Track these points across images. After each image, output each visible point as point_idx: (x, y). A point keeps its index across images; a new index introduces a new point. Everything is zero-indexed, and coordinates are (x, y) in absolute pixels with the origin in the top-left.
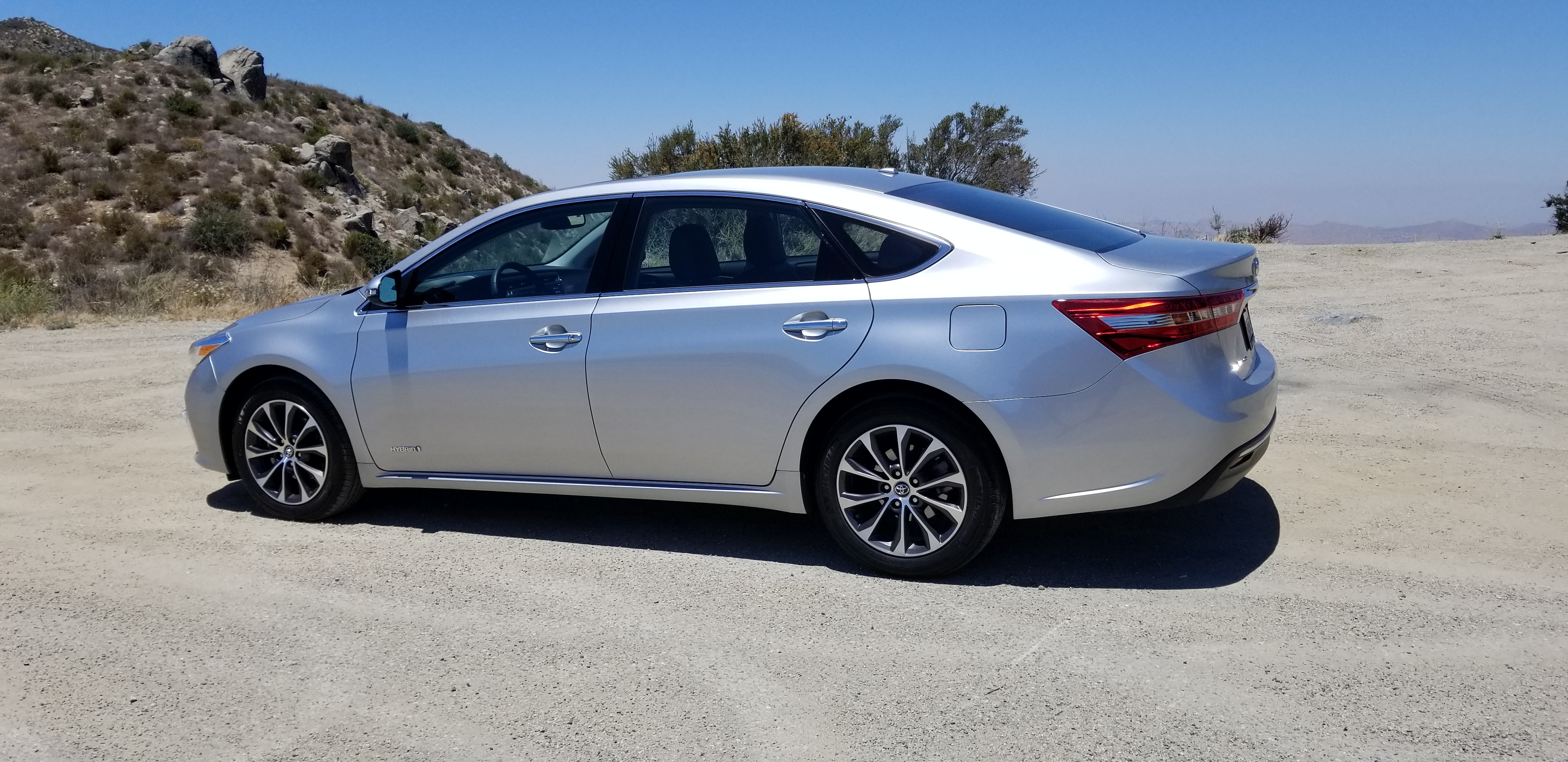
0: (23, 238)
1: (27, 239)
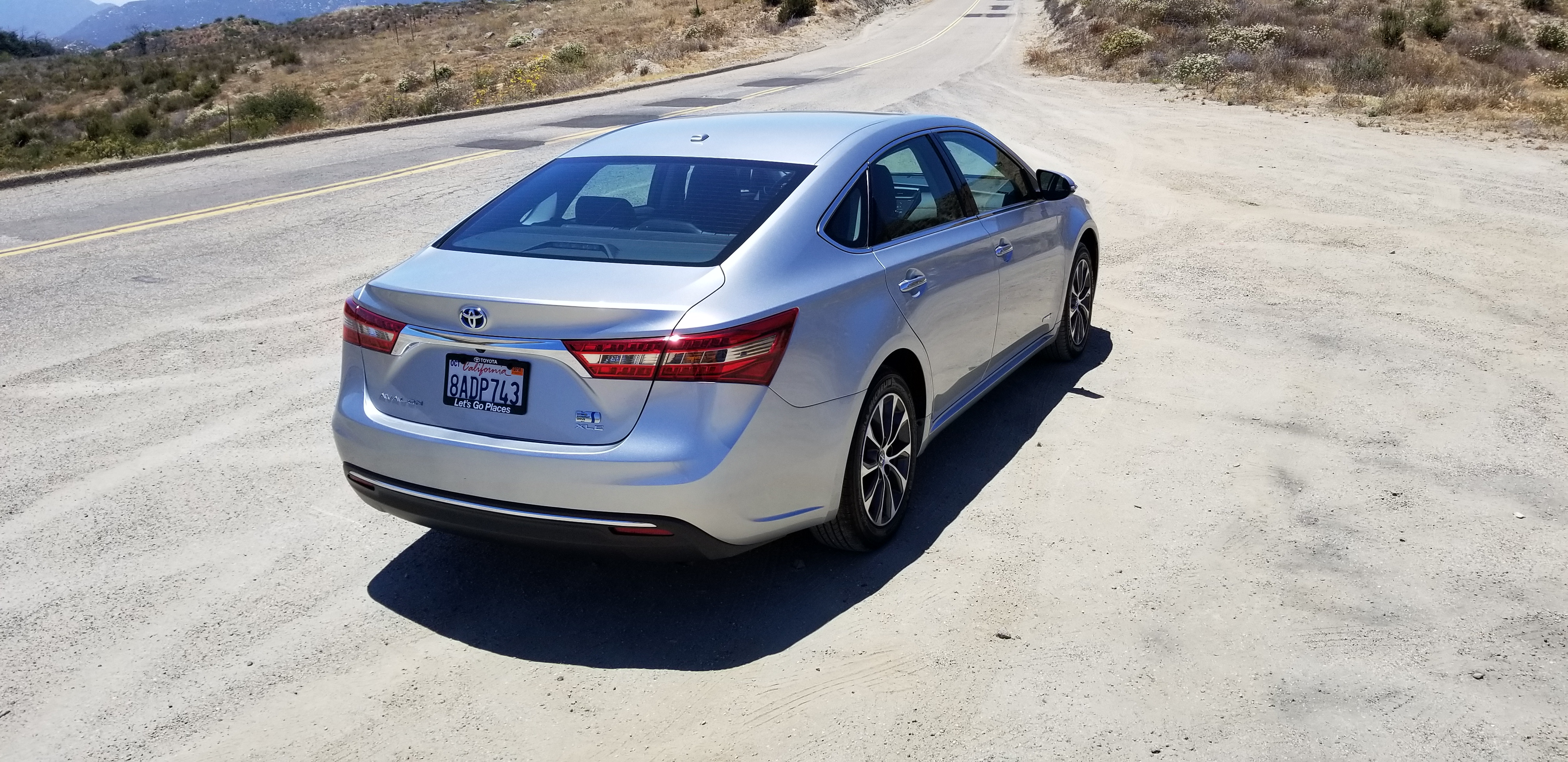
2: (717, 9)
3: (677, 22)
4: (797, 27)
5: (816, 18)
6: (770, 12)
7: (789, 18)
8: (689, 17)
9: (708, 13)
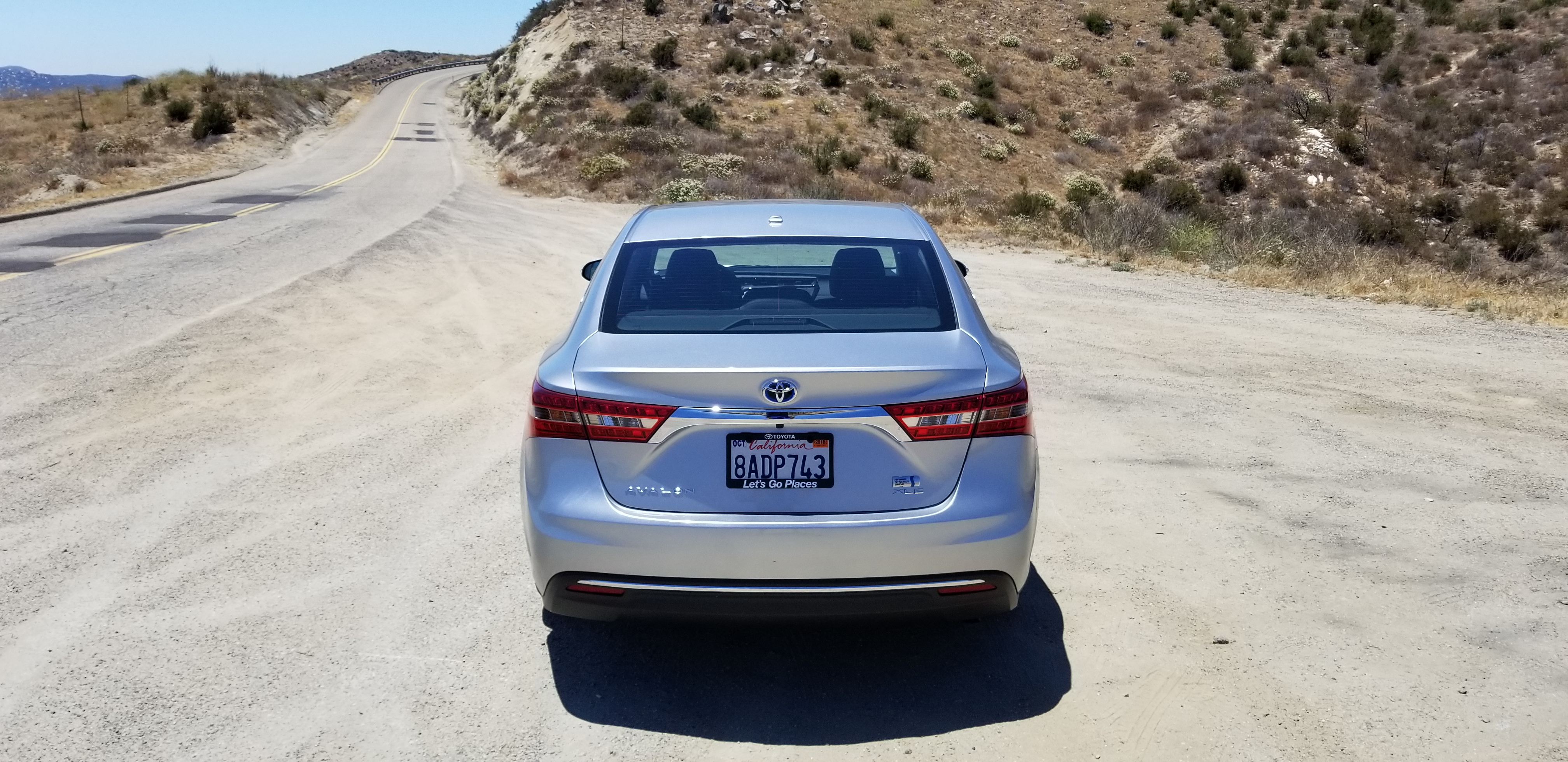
0: (1514, 176)
1: (1518, 178)
2: (107, 123)
3: (58, 136)
4: (220, 144)
5: (238, 135)
6: (177, 128)
7: (205, 135)
8: (73, 131)
9: (98, 127)
